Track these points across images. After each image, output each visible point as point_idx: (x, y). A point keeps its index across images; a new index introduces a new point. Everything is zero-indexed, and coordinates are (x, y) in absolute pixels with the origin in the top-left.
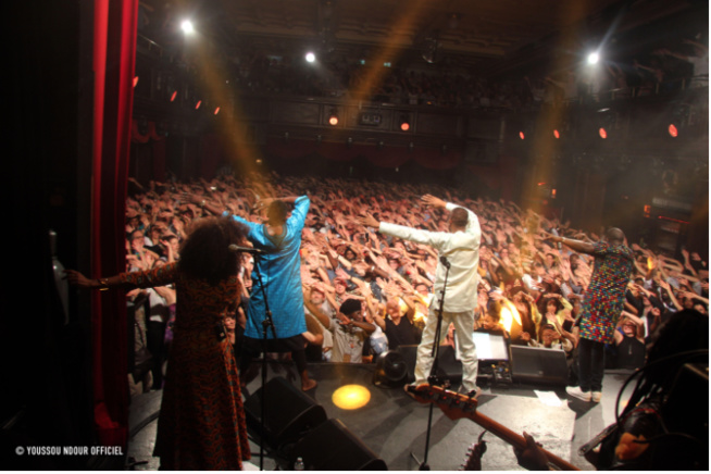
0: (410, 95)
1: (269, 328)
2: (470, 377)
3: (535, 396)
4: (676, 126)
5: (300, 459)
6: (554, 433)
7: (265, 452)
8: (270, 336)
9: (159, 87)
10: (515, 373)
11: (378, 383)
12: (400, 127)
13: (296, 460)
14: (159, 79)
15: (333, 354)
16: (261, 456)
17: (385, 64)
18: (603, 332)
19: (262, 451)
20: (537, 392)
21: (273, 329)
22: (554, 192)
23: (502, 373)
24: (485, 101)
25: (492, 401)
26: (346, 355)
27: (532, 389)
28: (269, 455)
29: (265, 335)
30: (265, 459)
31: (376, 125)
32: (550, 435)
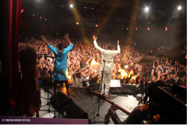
0: (98, 17)
1: (57, 77)
2: (107, 91)
3: (128, 97)
4: (167, 28)
5: (65, 112)
6: (132, 106)
7: (56, 110)
8: (57, 80)
9: (29, 13)
10: (123, 91)
11: (87, 93)
12: (95, 26)
13: (64, 112)
14: (30, 10)
15: (75, 85)
16: (55, 111)
17: (92, 9)
18: (145, 79)
19: (55, 110)
20: (128, 96)
21: (58, 78)
22: (136, 44)
23: (119, 91)
24: (118, 19)
25: (116, 98)
26: (78, 85)
27: (127, 95)
28: (57, 111)
29: (56, 79)
30: (56, 112)
31: (89, 25)
32: (131, 107)
